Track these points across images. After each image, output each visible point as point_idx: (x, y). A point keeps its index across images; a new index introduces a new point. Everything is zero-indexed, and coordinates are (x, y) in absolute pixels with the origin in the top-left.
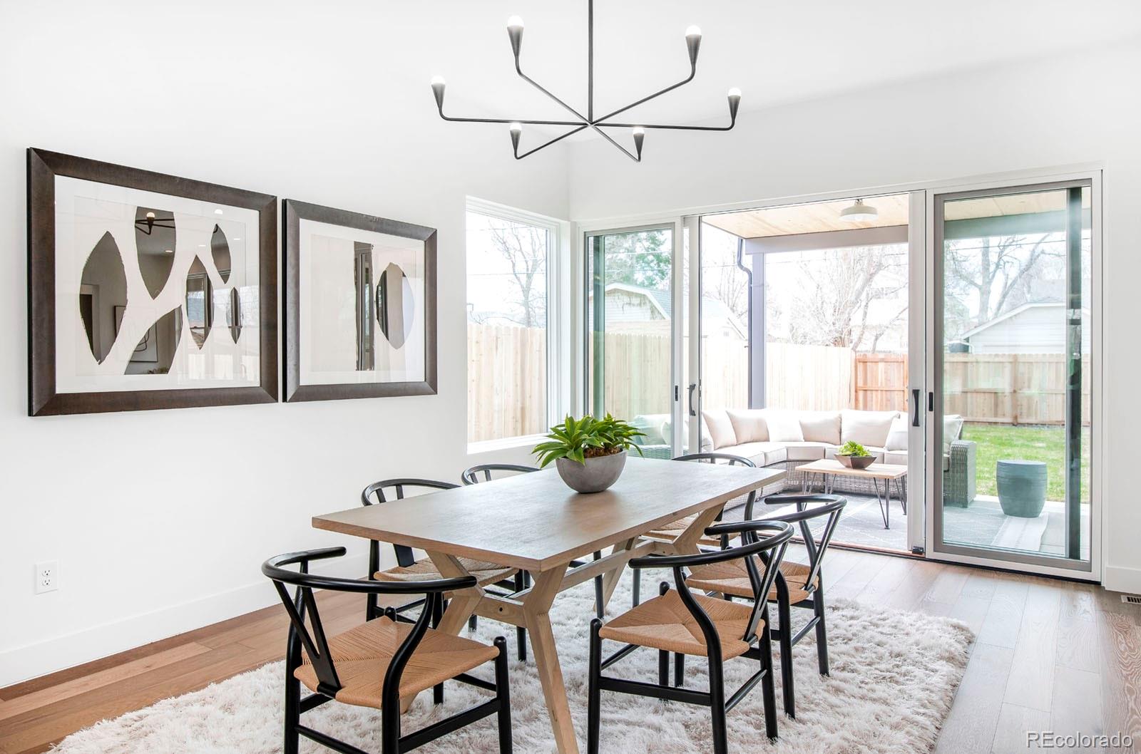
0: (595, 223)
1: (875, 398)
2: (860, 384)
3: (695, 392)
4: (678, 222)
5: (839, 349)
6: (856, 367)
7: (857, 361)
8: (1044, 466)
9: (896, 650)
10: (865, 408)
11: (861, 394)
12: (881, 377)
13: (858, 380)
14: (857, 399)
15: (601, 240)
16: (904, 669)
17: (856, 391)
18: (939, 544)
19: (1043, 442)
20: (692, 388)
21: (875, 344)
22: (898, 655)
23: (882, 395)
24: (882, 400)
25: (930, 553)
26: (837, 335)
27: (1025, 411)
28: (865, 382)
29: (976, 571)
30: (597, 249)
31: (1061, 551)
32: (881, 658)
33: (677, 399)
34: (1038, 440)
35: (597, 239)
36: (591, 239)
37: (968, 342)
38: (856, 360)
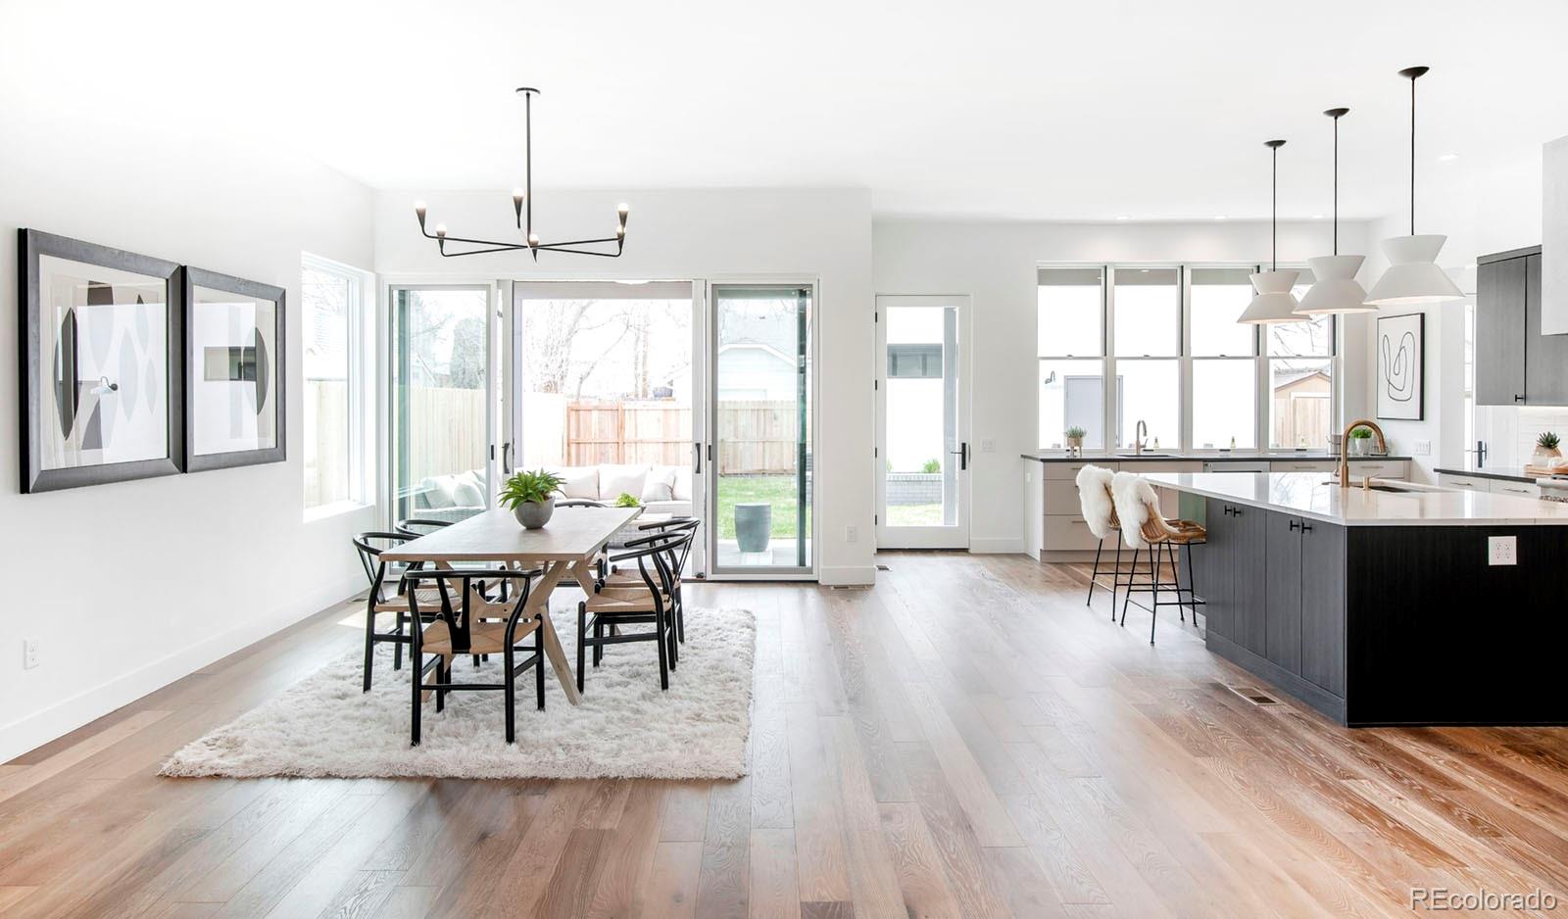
0: (402, 278)
1: (589, 451)
2: (573, 436)
3: (510, 450)
4: (494, 285)
5: (551, 396)
6: (568, 416)
7: (570, 409)
8: (769, 506)
9: (717, 626)
10: (578, 463)
11: (573, 447)
12: (595, 428)
13: (571, 432)
14: (569, 454)
15: (407, 294)
16: (725, 634)
17: (568, 445)
18: (715, 569)
19: (752, 490)
20: (506, 446)
21: (579, 389)
22: (718, 629)
23: (595, 449)
24: (595, 454)
25: (710, 576)
26: (551, 379)
27: (731, 462)
28: (578, 435)
29: (743, 585)
30: (402, 302)
31: (794, 562)
32: (710, 631)
33: (493, 458)
34: (748, 489)
35: (402, 293)
36: (396, 294)
37: (672, 385)
38: (568, 408)
